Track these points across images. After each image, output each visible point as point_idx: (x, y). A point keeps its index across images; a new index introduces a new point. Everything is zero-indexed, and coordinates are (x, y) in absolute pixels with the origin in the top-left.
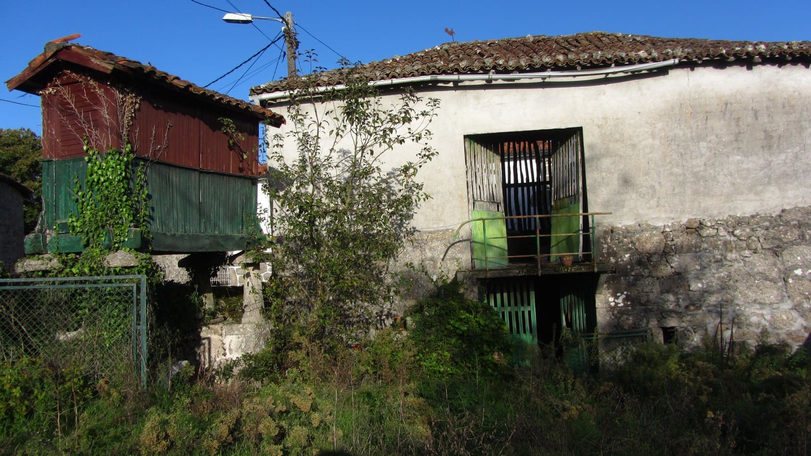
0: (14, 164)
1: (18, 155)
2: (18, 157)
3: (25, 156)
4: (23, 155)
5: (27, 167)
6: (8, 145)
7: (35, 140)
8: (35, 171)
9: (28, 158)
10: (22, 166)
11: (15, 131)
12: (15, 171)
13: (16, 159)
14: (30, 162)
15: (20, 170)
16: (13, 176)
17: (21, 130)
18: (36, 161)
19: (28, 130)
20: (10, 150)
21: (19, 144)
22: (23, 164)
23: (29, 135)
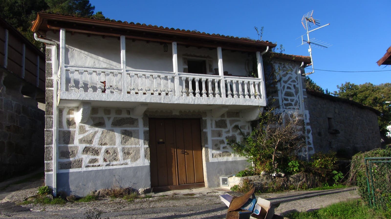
0: (366, 100)
1: (367, 96)
2: (367, 97)
3: (370, 96)
4: (369, 95)
5: (372, 100)
6: (362, 92)
7: (373, 87)
8: (376, 102)
9: (372, 96)
10: (370, 100)
11: (364, 85)
12: (367, 103)
13: (366, 98)
14: (373, 98)
15: (369, 102)
16: (367, 105)
17: (366, 84)
18: (376, 97)
19: (369, 83)
20: (363, 94)
21: (367, 90)
22: (370, 99)
23: (370, 85)
